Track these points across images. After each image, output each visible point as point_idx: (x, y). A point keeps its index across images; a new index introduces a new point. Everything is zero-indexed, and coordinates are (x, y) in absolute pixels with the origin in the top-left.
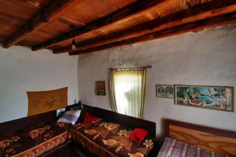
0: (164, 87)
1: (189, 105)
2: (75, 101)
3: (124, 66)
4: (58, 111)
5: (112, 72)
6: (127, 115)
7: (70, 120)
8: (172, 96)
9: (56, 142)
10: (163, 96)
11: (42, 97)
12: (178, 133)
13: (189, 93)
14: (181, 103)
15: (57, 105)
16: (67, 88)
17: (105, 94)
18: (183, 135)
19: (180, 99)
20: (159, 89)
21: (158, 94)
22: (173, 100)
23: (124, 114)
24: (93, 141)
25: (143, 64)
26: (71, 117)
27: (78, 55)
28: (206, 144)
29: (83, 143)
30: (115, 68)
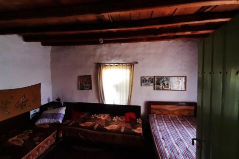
0: (147, 78)
1: (163, 89)
2: (49, 100)
3: (113, 61)
4: (32, 113)
5: (100, 66)
6: (115, 104)
7: (55, 118)
8: (152, 84)
9: (47, 145)
10: (146, 85)
11: (12, 97)
12: (156, 109)
13: (163, 82)
14: (158, 89)
15: (30, 106)
16: (40, 84)
17: (91, 88)
18: (159, 110)
19: (158, 86)
20: (143, 80)
21: (143, 84)
22: (153, 87)
23: (113, 104)
24: (94, 130)
25: (130, 60)
26: (55, 116)
27: (50, 47)
28: (173, 112)
29: (82, 137)
30: (103, 62)
